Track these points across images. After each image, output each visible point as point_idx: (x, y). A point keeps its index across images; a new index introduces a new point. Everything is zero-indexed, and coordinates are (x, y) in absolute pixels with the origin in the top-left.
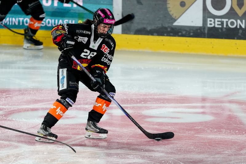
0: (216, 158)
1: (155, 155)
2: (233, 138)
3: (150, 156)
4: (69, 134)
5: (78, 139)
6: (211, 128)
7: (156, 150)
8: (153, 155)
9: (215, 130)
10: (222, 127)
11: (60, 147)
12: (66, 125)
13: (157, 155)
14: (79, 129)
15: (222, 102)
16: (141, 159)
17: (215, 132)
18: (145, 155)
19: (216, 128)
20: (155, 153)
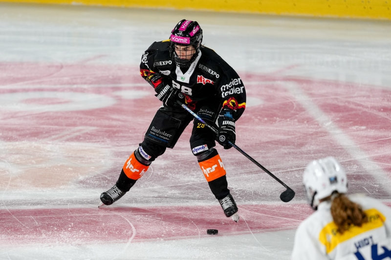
0: (267, 157)
1: (183, 154)
2: (291, 130)
3: (175, 156)
4: (62, 125)
5: (74, 132)
6: (260, 115)
7: (183, 147)
8: (180, 154)
9: (266, 119)
10: (274, 115)
11: (50, 144)
12: (57, 112)
13: (185, 154)
14: (76, 118)
15: (274, 80)
16: (163, 159)
17: (266, 122)
18: (169, 154)
19: (267, 116)
20: (183, 151)
